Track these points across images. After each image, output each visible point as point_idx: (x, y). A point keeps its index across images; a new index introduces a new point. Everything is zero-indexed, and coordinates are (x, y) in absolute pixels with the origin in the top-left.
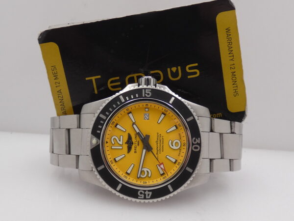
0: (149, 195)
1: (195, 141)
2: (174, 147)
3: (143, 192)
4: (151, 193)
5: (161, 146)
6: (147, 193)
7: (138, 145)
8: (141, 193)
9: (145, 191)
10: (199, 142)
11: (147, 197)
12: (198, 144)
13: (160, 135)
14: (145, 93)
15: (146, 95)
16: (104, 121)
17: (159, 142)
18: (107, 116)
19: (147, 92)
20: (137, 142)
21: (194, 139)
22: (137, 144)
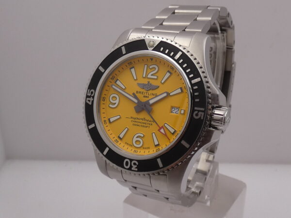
0: (89, 101)
1: (135, 164)
2: (135, 139)
3: (92, 95)
4: (90, 103)
5: (139, 124)
6: (91, 99)
7: (145, 97)
8: (92, 93)
9: (93, 97)
10: (132, 169)
11: (88, 99)
12: (131, 166)
13: (151, 124)
14: (199, 111)
15: (196, 112)
16: (173, 57)
17: (144, 121)
18: (177, 61)
19: (200, 113)
20: (147, 95)
21: (137, 164)
22: (145, 95)
